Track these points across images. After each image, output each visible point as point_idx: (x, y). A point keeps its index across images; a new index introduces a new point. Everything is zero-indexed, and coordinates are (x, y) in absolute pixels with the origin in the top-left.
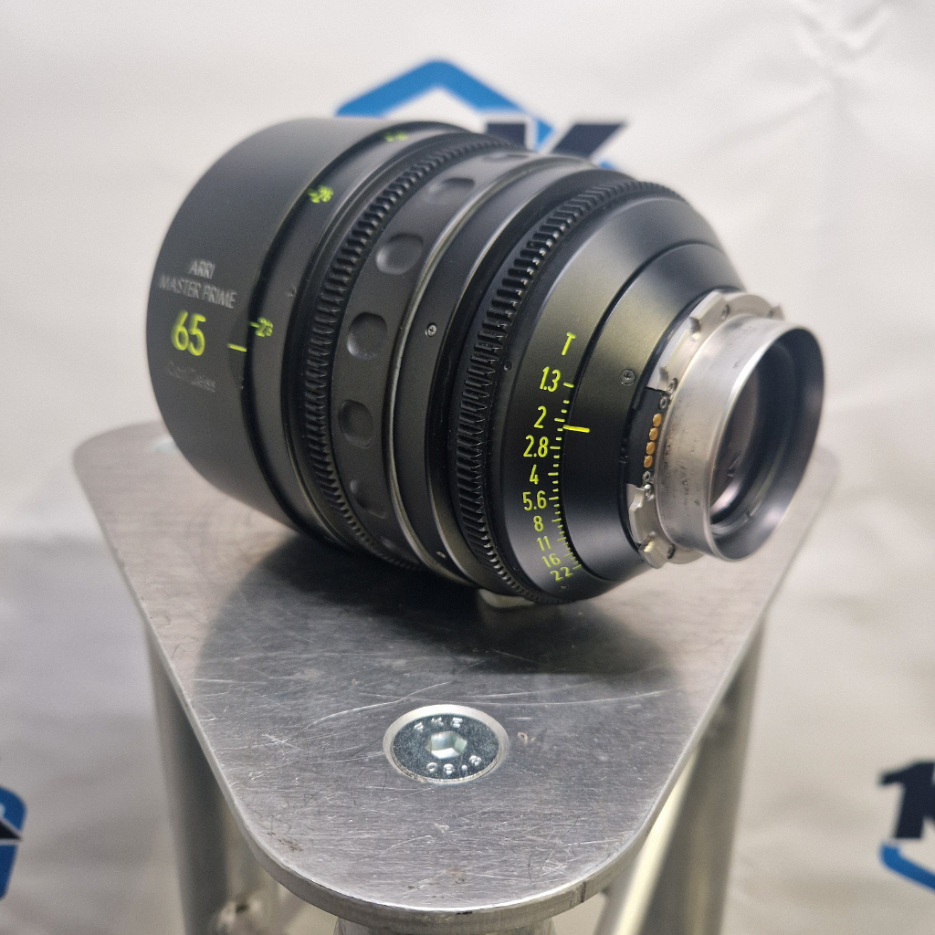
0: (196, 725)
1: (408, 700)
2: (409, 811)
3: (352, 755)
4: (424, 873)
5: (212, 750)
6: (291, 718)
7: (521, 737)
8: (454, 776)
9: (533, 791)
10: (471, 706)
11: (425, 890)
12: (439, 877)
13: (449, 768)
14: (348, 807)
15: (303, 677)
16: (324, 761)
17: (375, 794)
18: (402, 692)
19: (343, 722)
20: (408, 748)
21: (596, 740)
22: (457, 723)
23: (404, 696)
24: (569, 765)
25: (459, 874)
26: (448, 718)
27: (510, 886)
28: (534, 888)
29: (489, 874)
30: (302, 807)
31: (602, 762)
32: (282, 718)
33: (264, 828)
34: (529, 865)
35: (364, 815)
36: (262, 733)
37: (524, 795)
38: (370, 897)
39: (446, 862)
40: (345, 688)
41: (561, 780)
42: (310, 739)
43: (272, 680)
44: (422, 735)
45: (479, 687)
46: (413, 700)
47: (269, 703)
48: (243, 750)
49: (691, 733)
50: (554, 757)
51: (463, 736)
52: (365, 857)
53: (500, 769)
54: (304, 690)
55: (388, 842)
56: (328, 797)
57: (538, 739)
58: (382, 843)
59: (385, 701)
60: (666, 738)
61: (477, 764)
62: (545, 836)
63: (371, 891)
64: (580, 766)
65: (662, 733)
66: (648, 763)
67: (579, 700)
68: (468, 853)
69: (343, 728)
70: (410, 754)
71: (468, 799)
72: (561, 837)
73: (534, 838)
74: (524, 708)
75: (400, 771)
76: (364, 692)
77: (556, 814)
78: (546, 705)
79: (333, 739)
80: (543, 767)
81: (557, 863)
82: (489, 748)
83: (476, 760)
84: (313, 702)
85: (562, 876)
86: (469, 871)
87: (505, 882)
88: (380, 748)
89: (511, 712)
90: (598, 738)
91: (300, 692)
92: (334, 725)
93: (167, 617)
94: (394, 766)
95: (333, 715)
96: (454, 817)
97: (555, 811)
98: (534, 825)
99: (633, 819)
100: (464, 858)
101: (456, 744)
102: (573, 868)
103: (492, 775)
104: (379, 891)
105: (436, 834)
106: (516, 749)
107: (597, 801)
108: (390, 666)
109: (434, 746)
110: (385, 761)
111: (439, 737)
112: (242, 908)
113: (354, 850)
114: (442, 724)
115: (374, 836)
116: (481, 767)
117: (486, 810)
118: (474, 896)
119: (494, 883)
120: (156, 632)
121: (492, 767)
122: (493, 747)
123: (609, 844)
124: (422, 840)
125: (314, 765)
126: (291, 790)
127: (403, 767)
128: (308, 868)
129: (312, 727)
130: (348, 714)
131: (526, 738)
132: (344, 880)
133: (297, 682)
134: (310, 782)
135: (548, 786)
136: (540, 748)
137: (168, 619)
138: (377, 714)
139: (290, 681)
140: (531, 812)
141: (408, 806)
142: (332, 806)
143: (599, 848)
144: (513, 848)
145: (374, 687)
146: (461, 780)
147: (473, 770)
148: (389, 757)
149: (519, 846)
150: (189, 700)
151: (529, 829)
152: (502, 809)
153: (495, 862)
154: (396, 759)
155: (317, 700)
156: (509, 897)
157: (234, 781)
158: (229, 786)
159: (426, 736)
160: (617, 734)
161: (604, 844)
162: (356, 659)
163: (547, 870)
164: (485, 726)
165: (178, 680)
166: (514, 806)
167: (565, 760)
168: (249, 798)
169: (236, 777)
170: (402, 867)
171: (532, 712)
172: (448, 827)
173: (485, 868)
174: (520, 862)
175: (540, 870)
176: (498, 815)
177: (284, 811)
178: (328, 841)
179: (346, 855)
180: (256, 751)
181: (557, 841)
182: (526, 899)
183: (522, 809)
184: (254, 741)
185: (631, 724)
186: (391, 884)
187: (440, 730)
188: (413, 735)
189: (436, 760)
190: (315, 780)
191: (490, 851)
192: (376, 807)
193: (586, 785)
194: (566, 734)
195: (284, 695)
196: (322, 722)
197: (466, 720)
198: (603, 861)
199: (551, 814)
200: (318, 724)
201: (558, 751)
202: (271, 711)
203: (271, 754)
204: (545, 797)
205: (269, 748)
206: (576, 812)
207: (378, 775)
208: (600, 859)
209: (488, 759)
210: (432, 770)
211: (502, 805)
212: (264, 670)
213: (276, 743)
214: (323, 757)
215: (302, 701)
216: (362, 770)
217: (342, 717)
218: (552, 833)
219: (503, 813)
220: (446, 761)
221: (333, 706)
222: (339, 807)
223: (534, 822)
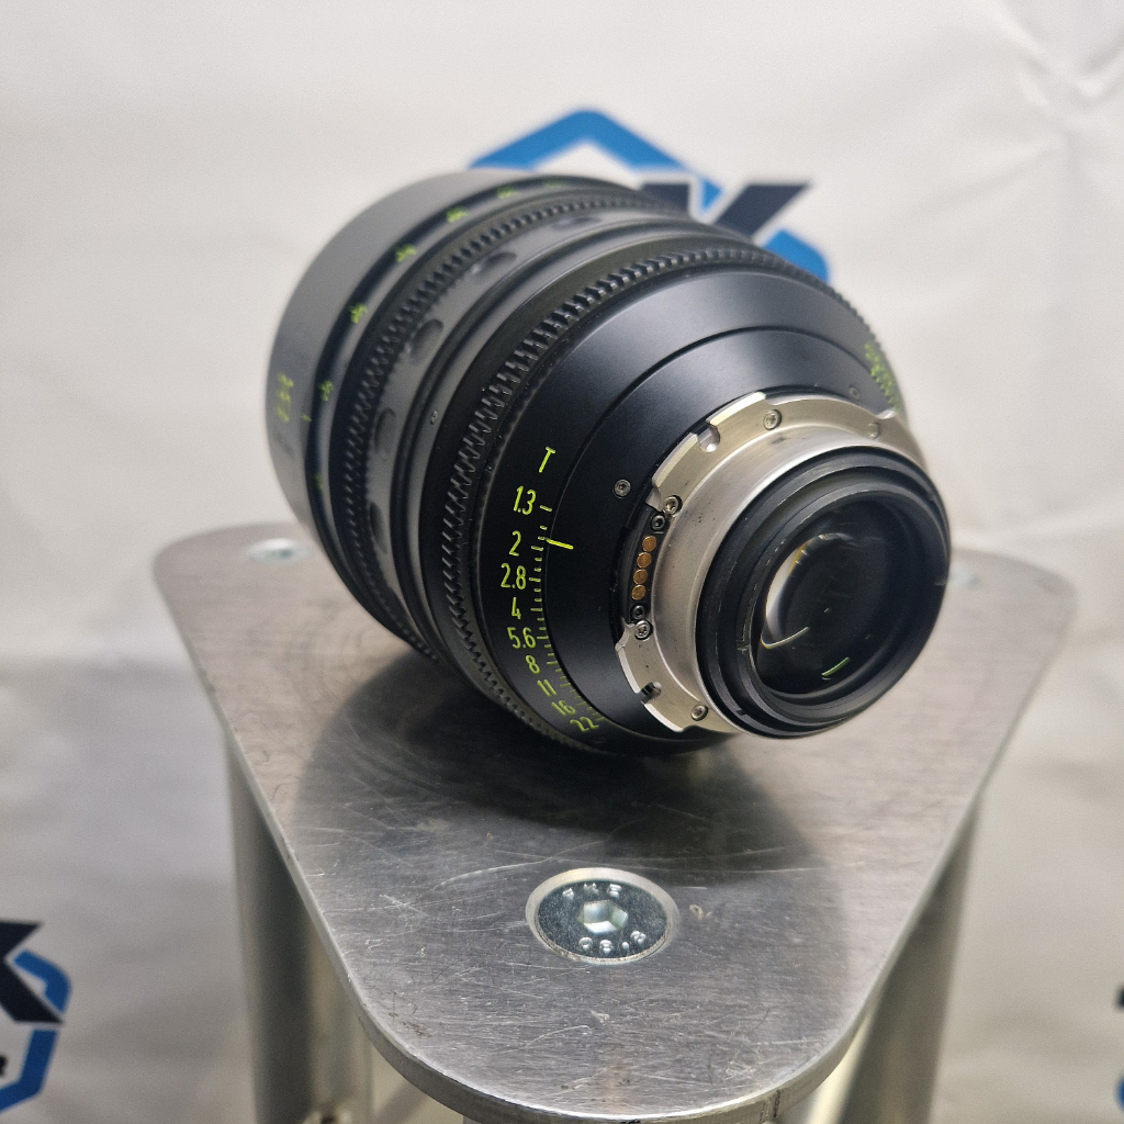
0: (301, 881)
1: (554, 861)
2: (560, 995)
3: (488, 924)
4: (580, 1071)
5: (321, 911)
6: (414, 877)
7: (694, 911)
8: (614, 954)
9: (711, 977)
10: (632, 871)
11: (582, 1092)
12: (600, 1076)
13: (606, 945)
14: (486, 987)
15: (426, 829)
16: (455, 930)
17: (518, 972)
18: (547, 850)
19: (476, 884)
20: (556, 918)
22: (615, 890)
23: (549, 855)
24: (754, 946)
25: (623, 1073)
26: (604, 885)
27: (686, 1090)
28: (716, 1095)
29: (659, 1075)
30: (429, 984)
31: (796, 946)
32: (404, 877)
33: (385, 1007)
34: (709, 1067)
35: (505, 997)
36: (380, 893)
38: (514, 1097)
39: (607, 1058)
40: (478, 843)
41: (745, 965)
42: (438, 902)
43: (390, 831)
44: (573, 904)
46: (561, 860)
47: (388, 858)
48: (358, 912)
49: (905, 912)
50: (736, 937)
51: (623, 906)
52: (508, 1048)
53: (669, 948)
54: (429, 844)
55: (536, 1031)
56: (462, 973)
57: (715, 914)
58: (528, 1032)
59: (527, 861)
61: (640, 941)
62: (728, 1032)
63: (517, 1089)
64: (768, 949)
67: (765, 868)
68: (633, 1049)
69: (477, 891)
70: (558, 925)
71: (630, 983)
72: (749, 1034)
73: (715, 1034)
74: (696, 875)
75: (547, 947)
76: (501, 849)
77: (740, 1006)
78: (724, 873)
79: (464, 904)
80: (722, 948)
81: (744, 1066)
82: (655, 923)
83: (639, 936)
84: (439, 860)
85: (751, 1081)
86: (636, 1070)
87: (681, 1086)
88: (522, 917)
89: (681, 880)
90: (790, 916)
91: (425, 846)
92: (467, 887)
93: (265, 752)
94: (539, 938)
95: (465, 875)
96: (615, 1004)
97: (740, 1002)
98: (717, 1018)
99: (836, 1015)
100: (629, 1055)
101: (614, 917)
102: (766, 1073)
103: (659, 955)
104: (526, 1090)
105: (594, 1023)
106: (689, 926)
107: (791, 992)
109: (586, 918)
110: (529, 934)
111: (592, 908)
113: (494, 1038)
114: (597, 891)
115: (516, 1023)
116: (646, 945)
117: (654, 997)
118: (643, 1102)
119: (667, 1086)
120: (252, 770)
121: (659, 947)
122: (660, 921)
123: (808, 1044)
124: (577, 1031)
125: (443, 935)
126: (417, 963)
127: (550, 941)
128: (439, 1058)
129: (439, 888)
130: (483, 874)
131: (701, 911)
132: (481, 1074)
133: (420, 835)
134: (439, 954)
135: (729, 972)
136: (718, 925)
137: (266, 754)
138: (517, 876)
139: (411, 833)
140: (710, 1002)
141: (557, 989)
142: (466, 985)
143: (796, 1049)
144: (688, 1045)
145: (513, 843)
146: (623, 960)
147: (636, 948)
148: (533, 929)
149: (696, 1043)
150: (292, 851)
151: (708, 1023)
152: (674, 998)
153: (666, 1061)
154: (542, 931)
155: (445, 856)
156: (686, 1104)
157: (348, 949)
158: (342, 955)
159: (577, 905)
160: (812, 911)
161: (802, 1044)
163: (733, 1073)
164: (648, 895)
165: (280, 826)
166: (688, 995)
167: (750, 941)
168: (367, 971)
169: (351, 945)
170: (553, 1062)
171: (706, 881)
172: (607, 1016)
173: (654, 1068)
174: (698, 1063)
175: (724, 1074)
176: (668, 1005)
177: (408, 988)
178: (463, 1027)
179: (484, 1044)
180: (373, 914)
181: (744, 1039)
182: (707, 1109)
183: (699, 999)
184: (371, 902)
186: (538, 1082)
187: (594, 898)
188: (561, 903)
189: (590, 934)
190: (445, 952)
191: (661, 1047)
192: (519, 988)
193: (775, 972)
194: (749, 909)
195: (404, 849)
196: (451, 884)
197: (626, 888)
198: (801, 1066)
199: (734, 1006)
200: (447, 885)
201: (741, 930)
202: (389, 868)
203: (391, 919)
204: (726, 984)
205: (389, 912)
206: (766, 1005)
207: (523, 949)
208: (797, 1063)
209: (654, 936)
210: (586, 947)
211: (674, 992)
212: (380, 818)
213: (397, 906)
214: (453, 925)
215: (427, 856)
216: (501, 944)
217: (476, 878)
218: (737, 1029)
219: (675, 1002)
220: (602, 936)
221: (464, 864)
222: (474, 986)
223: (714, 1015)
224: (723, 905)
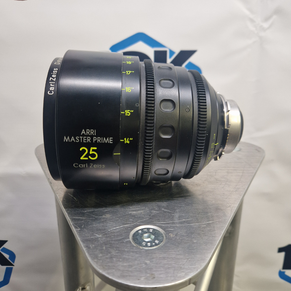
0: (74, 231)
1: (136, 224)
2: (138, 257)
3: (120, 240)
4: (142, 275)
5: (79, 238)
6: (102, 229)
7: (170, 235)
8: (151, 246)
9: (174, 251)
10: (155, 226)
11: (143, 281)
12: (147, 277)
13: (149, 244)
14: (120, 256)
15: (105, 217)
16: (112, 242)
17: (128, 252)
18: (135, 221)
19: (117, 230)
20: (137, 238)
21: (193, 236)
22: (151, 231)
23: (135, 222)
25: (153, 276)
26: (148, 229)
27: (168, 279)
28: (175, 280)
29: (162, 276)
30: (106, 256)
31: (195, 243)
32: (100, 229)
33: (95, 262)
34: (173, 273)
35: (124, 258)
36: (94, 233)
37: (171, 253)
38: (127, 283)
39: (149, 272)
40: (118, 220)
41: (183, 248)
42: (108, 235)
43: (96, 218)
45: (158, 220)
46: (138, 224)
47: (96, 224)
48: (88, 238)
49: (221, 234)
50: (180, 241)
51: (153, 234)
52: (125, 271)
53: (164, 245)
54: (106, 221)
55: (132, 266)
56: (114, 252)
57: (175, 236)
59: (130, 224)
60: (214, 235)
61: (157, 243)
62: (178, 265)
63: (127, 281)
64: (188, 244)
65: (212, 234)
66: (208, 243)
67: (188, 224)
69: (118, 232)
70: (138, 240)
71: (155, 253)
73: (175, 265)
74: (171, 226)
75: (135, 245)
76: (124, 221)
77: (182, 258)
78: (178, 225)
79: (115, 235)
80: (177, 244)
81: (182, 273)
82: (161, 238)
83: (157, 242)
84: (108, 225)
85: (183, 277)
86: (156, 275)
88: (129, 238)
89: (167, 227)
92: (115, 231)
94: (133, 243)
95: (114, 228)
96: (151, 259)
97: (181, 257)
99: (204, 260)
100: (154, 271)
101: (151, 237)
102: (187, 274)
103: (162, 246)
104: (129, 281)
105: (146, 264)
106: (169, 239)
107: (193, 254)
108: (131, 214)
109: (145, 238)
110: (130, 242)
111: (146, 235)
112: (83, 289)
113: (122, 268)
114: (147, 231)
115: (127, 264)
116: (159, 244)
117: (160, 257)
118: (157, 282)
119: (163, 278)
121: (162, 244)
122: (162, 238)
123: (197, 267)
124: (142, 266)
125: (109, 243)
126: (103, 251)
127: (136, 244)
129: (109, 232)
130: (119, 228)
131: (172, 235)
132: (119, 277)
133: (104, 218)
134: (108, 248)
135: (178, 250)
136: (176, 238)
138: (128, 228)
139: (102, 218)
140: (174, 258)
141: (137, 255)
142: (115, 256)
143: (194, 268)
144: (169, 268)
145: (126, 220)
146: (153, 248)
147: (156, 245)
149: (171, 268)
150: (72, 224)
151: (173, 262)
153: (163, 272)
154: (133, 241)
155: (110, 223)
156: (168, 283)
159: (142, 234)
160: (199, 234)
162: (121, 212)
163: (179, 275)
164: (159, 231)
165: (68, 218)
166: (169, 256)
167: (184, 242)
168: (90, 253)
169: (86, 247)
170: (136, 274)
171: (174, 227)
172: (149, 262)
173: (160, 274)
174: (171, 272)
175: (177, 275)
176: (164, 258)
177: (101, 257)
178: (114, 266)
179: (120, 270)
180: (92, 239)
181: (182, 266)
182: (173, 284)
183: (171, 257)
184: (91, 236)
185: (203, 231)
186: (133, 279)
187: (146, 233)
188: (138, 234)
189: (145, 242)
190: (110, 247)
191: (162, 269)
192: (128, 256)
193: (190, 249)
194: (184, 234)
195: (100, 222)
196: (111, 230)
197: (154, 230)
198: (195, 272)
199: (180, 258)
201: (182, 239)
202: (96, 227)
203: (96, 240)
204: (178, 253)
205: (96, 238)
206: (187, 258)
207: (129, 246)
209: (161, 241)
210: (144, 245)
211: (165, 255)
212: (93, 215)
213: (98, 237)
214: (112, 241)
215: (105, 224)
216: (123, 245)
217: (117, 229)
218: (180, 263)
219: (166, 257)
220: (148, 242)
221: (114, 225)
222: (117, 256)
223: (175, 261)
224: (177, 233)
